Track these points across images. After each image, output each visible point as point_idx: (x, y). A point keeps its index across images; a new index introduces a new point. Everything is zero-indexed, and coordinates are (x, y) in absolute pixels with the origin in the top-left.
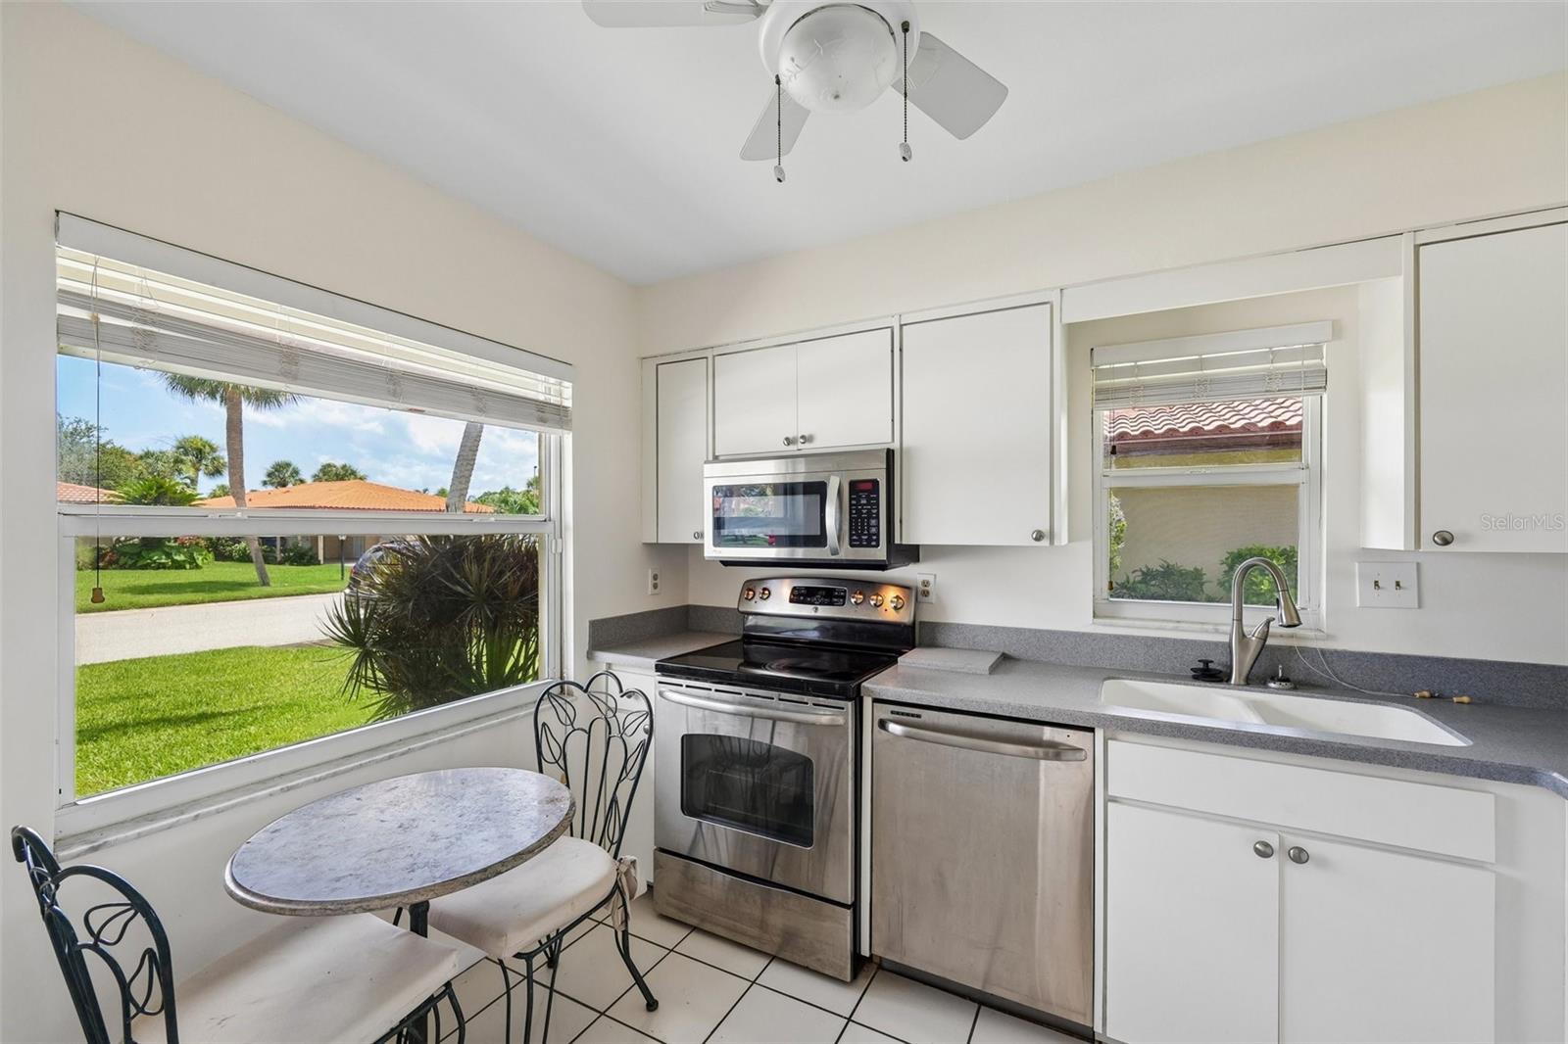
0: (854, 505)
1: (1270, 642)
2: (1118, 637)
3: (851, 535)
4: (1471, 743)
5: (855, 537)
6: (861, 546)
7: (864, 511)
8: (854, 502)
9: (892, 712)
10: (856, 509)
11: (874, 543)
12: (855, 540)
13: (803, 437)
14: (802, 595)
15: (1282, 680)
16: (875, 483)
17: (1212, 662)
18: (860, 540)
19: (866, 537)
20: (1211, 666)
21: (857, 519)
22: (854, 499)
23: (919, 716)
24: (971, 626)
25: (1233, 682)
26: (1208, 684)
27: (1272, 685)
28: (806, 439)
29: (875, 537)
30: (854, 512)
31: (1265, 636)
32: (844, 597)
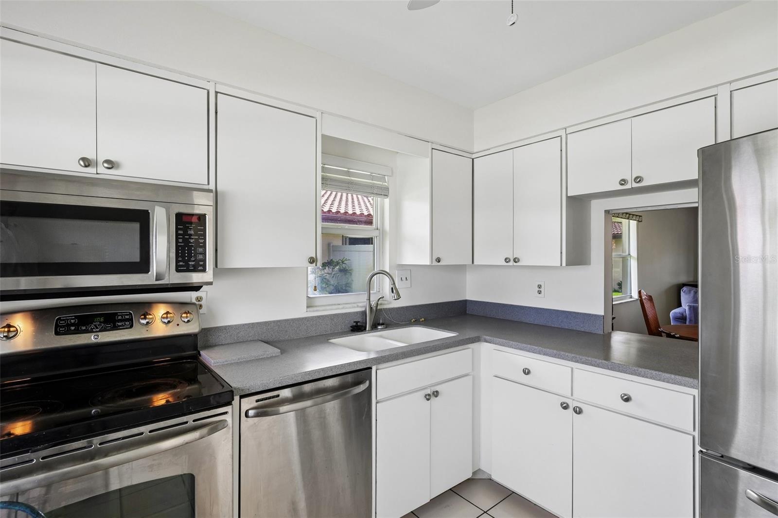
0: (180, 235)
1: (379, 308)
2: (319, 317)
3: (177, 261)
4: (458, 334)
5: (181, 263)
6: (188, 270)
7: (192, 241)
8: (180, 232)
9: (257, 401)
10: (183, 239)
11: (200, 268)
12: (182, 266)
13: (107, 161)
14: (73, 325)
15: (382, 324)
16: (202, 218)
17: (359, 322)
18: (187, 265)
19: (193, 263)
20: (359, 324)
21: (183, 248)
22: (180, 229)
23: (278, 396)
24: (235, 325)
25: (367, 329)
26: (359, 333)
27: (379, 327)
28: (111, 164)
29: (201, 263)
30: (180, 240)
31: (377, 307)
32: (131, 320)
